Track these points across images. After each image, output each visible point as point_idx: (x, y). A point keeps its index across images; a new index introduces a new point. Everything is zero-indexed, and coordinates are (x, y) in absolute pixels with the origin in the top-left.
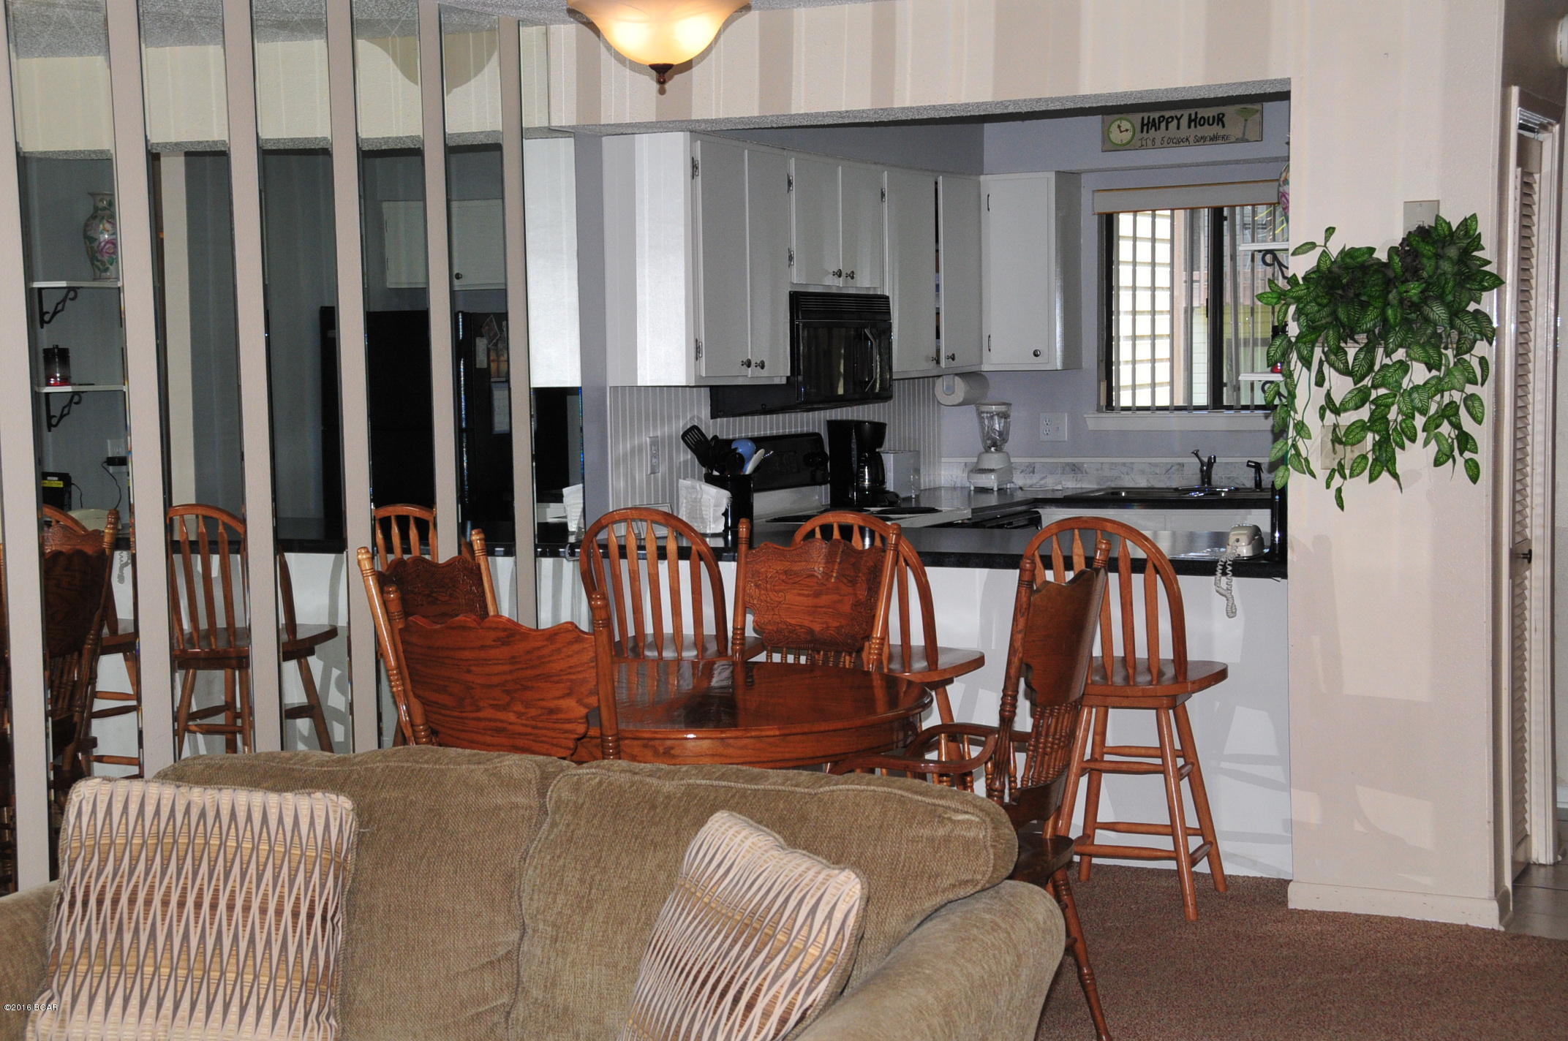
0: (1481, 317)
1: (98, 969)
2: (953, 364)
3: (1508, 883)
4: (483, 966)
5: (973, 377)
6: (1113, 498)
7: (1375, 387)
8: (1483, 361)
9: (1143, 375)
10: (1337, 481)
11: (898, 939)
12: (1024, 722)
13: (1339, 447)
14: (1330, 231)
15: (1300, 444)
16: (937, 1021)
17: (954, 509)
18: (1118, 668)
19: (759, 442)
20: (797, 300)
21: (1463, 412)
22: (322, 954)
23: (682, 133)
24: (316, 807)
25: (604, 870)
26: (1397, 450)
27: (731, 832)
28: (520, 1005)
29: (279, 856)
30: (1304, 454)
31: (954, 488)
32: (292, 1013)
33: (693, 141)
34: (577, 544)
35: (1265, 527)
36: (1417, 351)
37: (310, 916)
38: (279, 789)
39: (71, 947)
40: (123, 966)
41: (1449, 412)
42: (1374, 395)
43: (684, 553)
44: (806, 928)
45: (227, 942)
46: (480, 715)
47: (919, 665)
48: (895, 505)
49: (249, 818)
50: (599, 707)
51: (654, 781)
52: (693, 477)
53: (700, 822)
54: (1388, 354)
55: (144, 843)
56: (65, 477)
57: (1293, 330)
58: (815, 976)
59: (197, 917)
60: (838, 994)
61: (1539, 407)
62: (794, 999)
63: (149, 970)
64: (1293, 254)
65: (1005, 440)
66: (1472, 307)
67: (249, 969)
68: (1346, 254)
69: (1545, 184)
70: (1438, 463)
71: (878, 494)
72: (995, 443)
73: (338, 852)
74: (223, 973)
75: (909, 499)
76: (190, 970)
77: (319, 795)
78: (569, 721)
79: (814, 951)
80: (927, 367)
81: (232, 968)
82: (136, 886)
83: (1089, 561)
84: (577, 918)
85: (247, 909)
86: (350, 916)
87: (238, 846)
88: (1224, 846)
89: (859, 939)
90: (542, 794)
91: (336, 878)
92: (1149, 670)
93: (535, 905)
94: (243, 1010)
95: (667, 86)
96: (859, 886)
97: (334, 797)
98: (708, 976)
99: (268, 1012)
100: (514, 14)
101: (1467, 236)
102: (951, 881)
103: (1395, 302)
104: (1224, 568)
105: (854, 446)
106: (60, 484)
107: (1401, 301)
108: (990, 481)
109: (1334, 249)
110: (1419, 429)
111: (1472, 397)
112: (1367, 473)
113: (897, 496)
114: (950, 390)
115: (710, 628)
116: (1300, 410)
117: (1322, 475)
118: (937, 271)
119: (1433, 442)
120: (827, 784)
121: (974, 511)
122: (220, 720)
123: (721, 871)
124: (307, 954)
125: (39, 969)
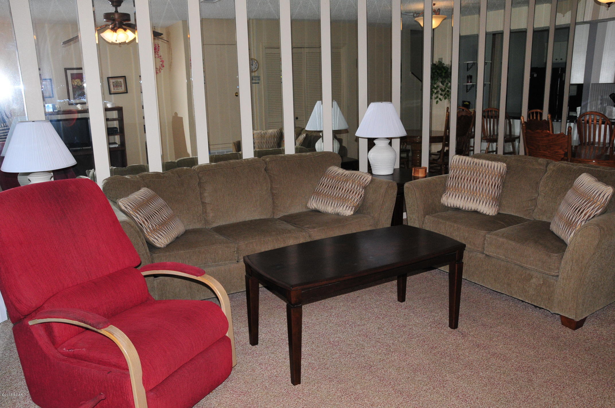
1: (454, 190)
4: (529, 200)
22: (496, 194)
24: (499, 165)
25: (557, 183)
27: (586, 177)
28: (536, 209)
29: (490, 173)
32: (489, 204)
34: (578, 120)
37: (495, 186)
38: (492, 161)
39: (450, 186)
40: (459, 190)
44: (598, 198)
45: (478, 189)
46: (540, 152)
49: (485, 165)
50: (567, 152)
52: (610, 105)
55: (464, 168)
56: (469, 102)
58: (598, 208)
59: (473, 183)
60: (602, 213)
62: (592, 212)
63: (463, 192)
67: (482, 194)
73: (502, 174)
74: (477, 194)
76: (471, 193)
77: (499, 163)
78: (560, 154)
79: (599, 203)
81: (478, 193)
82: (462, 176)
84: (550, 193)
85: (482, 183)
86: (503, 187)
87: (482, 171)
89: (610, 201)
90: (546, 167)
91: (501, 179)
93: (541, 189)
96: (612, 190)
97: (503, 163)
98: (574, 205)
99: (484, 203)
106: (468, 104)
123: (582, 185)
124: (493, 193)
125: (444, 189)
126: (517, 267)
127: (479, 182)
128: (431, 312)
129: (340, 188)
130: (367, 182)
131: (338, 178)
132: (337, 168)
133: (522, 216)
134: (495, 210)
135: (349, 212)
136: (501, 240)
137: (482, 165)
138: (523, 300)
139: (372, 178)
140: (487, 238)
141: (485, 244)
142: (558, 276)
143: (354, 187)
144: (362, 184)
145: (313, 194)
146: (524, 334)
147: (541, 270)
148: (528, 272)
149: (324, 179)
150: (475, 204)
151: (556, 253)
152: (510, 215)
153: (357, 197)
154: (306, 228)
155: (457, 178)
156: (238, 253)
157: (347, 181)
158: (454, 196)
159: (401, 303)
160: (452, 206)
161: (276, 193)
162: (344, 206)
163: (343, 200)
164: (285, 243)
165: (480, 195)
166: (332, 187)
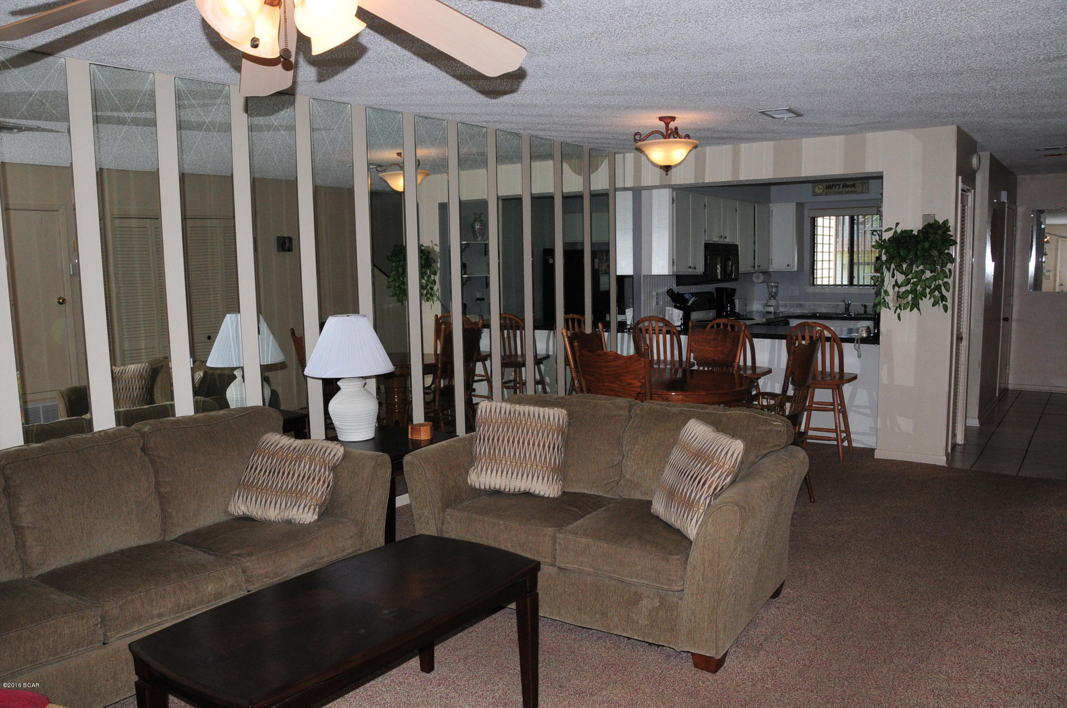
0: (950, 255)
1: (488, 461)
2: (759, 268)
3: (949, 450)
4: (610, 467)
5: (766, 273)
6: (814, 316)
7: (912, 278)
8: (950, 270)
9: (826, 274)
10: (898, 311)
11: (753, 464)
12: (791, 392)
13: (899, 299)
14: (897, 224)
15: (886, 298)
16: (768, 491)
17: (758, 319)
18: (820, 374)
19: (693, 294)
20: (707, 246)
21: (943, 287)
22: (557, 460)
23: (668, 189)
24: (555, 413)
25: (652, 437)
26: (920, 301)
27: (697, 426)
28: (622, 481)
29: (544, 428)
30: (887, 301)
31: (758, 312)
32: (548, 479)
33: (673, 191)
34: (631, 328)
35: (872, 327)
36: (928, 266)
37: (554, 448)
39: (480, 454)
40: (496, 461)
41: (938, 288)
42: (912, 281)
43: (668, 332)
44: (724, 459)
45: (528, 455)
47: (749, 372)
48: (739, 317)
50: (645, 383)
51: (669, 408)
52: (670, 306)
53: (685, 423)
54: (917, 267)
55: (501, 422)
57: (884, 258)
58: (727, 475)
59: (518, 447)
60: (733, 482)
61: (966, 287)
62: (719, 482)
63: (504, 462)
64: (885, 231)
65: (777, 296)
66: (946, 251)
67: (534, 464)
68: (902, 232)
69: (969, 210)
70: (933, 305)
71: (733, 313)
72: (773, 296)
73: (562, 428)
74: (526, 465)
75: (743, 315)
76: (516, 463)
77: (556, 409)
78: (635, 387)
79: (727, 467)
80: (750, 270)
81: (529, 463)
82: (499, 435)
83: (811, 337)
85: (534, 445)
86: (566, 449)
87: (531, 424)
88: (852, 436)
89: (742, 462)
90: (630, 411)
91: (562, 436)
92: (831, 376)
93: (628, 448)
94: (533, 477)
95: (669, 173)
96: (743, 445)
97: (561, 410)
98: (689, 474)
99: (540, 478)
100: (613, 150)
101: (945, 226)
102: (772, 445)
103: (920, 249)
104: (857, 340)
105: (725, 296)
107: (922, 249)
108: (771, 309)
109: (899, 231)
110: (928, 293)
111: (946, 283)
112: (909, 309)
113: (739, 314)
114: (758, 278)
115: (676, 358)
116: (886, 286)
117: (893, 309)
118: (755, 236)
119: (932, 298)
120: (729, 410)
121: (767, 319)
122: (512, 384)
123: (694, 439)
124: (553, 460)
125: (471, 461)
126: (614, 583)
127: (529, 444)
128: (486, 683)
129: (289, 474)
130: (336, 458)
131: (282, 455)
132: (279, 436)
133: (601, 495)
134: (558, 487)
135: (309, 517)
136: (584, 540)
137: (529, 415)
138: (630, 637)
139: (345, 451)
140: (558, 540)
141: (556, 550)
142: (683, 590)
143: (315, 469)
144: (328, 463)
145: (237, 488)
146: (645, 697)
147: (655, 584)
148: (633, 589)
149: (256, 458)
150: (525, 481)
151: (677, 554)
152: (583, 494)
153: (322, 487)
154: (233, 555)
155: (491, 440)
156: (105, 625)
157: (299, 459)
158: (489, 471)
159: (428, 675)
160: (487, 488)
161: (166, 493)
162: (299, 506)
163: (295, 495)
164: (200, 591)
165: (532, 465)
166: (272, 471)
